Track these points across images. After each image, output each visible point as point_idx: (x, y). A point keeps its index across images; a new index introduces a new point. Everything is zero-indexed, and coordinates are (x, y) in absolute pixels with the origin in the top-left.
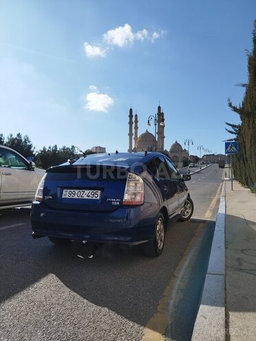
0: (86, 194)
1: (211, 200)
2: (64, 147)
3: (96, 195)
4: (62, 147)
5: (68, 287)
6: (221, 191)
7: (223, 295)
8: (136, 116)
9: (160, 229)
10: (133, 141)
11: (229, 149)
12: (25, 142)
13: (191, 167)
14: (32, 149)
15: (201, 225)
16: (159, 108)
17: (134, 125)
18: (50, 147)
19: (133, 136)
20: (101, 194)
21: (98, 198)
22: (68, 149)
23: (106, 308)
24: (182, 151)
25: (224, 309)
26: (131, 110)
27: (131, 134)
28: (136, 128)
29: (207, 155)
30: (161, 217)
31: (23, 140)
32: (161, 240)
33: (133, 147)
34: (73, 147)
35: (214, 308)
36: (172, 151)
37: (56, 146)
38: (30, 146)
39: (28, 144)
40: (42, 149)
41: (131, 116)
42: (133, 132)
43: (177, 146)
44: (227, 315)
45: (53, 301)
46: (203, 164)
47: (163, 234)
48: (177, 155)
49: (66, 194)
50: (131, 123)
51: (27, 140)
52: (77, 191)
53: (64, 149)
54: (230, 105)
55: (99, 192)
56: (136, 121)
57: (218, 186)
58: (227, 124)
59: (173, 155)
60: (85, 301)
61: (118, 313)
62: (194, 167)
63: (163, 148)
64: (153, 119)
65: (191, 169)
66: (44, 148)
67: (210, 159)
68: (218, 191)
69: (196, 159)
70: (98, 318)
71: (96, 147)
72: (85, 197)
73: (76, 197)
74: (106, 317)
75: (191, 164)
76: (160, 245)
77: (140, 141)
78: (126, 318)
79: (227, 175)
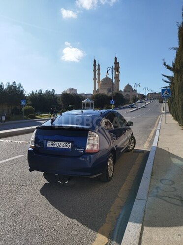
0: (62, 145)
1: (150, 131)
2: (47, 90)
3: (69, 146)
4: (45, 91)
5: (53, 205)
6: (158, 123)
7: (142, 215)
8: (99, 65)
9: (110, 164)
10: (97, 84)
11: (164, 94)
12: (19, 87)
13: (139, 103)
14: (24, 93)
15: (141, 155)
16: (116, 58)
17: (97, 72)
18: (37, 91)
19: (97, 81)
20: (72, 145)
21: (70, 148)
22: (49, 91)
23: (75, 220)
24: (132, 91)
25: (141, 225)
26: (95, 61)
27: (95, 79)
28: (99, 74)
29: (150, 94)
30: (111, 156)
31: (17, 86)
32: (111, 171)
33: (97, 88)
34: (53, 90)
35: (136, 224)
36: (125, 91)
37: (41, 90)
38: (23, 91)
39: (21, 89)
40: (31, 93)
41: (95, 65)
42: (97, 77)
43: (128, 87)
44: (142, 229)
45: (44, 215)
46: (148, 100)
47: (112, 167)
48: (129, 94)
49: (50, 144)
50: (95, 71)
51: (20, 86)
52: (56, 143)
53: (47, 92)
54: (165, 64)
55: (70, 144)
56: (99, 69)
57: (157, 118)
58: (163, 75)
59: (126, 93)
60: (63, 215)
61: (82, 223)
62: (141, 102)
63: (118, 89)
64: (111, 70)
65: (139, 104)
66: (33, 92)
67: (153, 96)
68: (157, 123)
69: (143, 96)
70: (70, 226)
71: (70, 89)
72: (62, 147)
73: (56, 146)
74: (75, 226)
75: (139, 101)
76: (111, 174)
77: (102, 84)
78: (87, 226)
79: (165, 110)
